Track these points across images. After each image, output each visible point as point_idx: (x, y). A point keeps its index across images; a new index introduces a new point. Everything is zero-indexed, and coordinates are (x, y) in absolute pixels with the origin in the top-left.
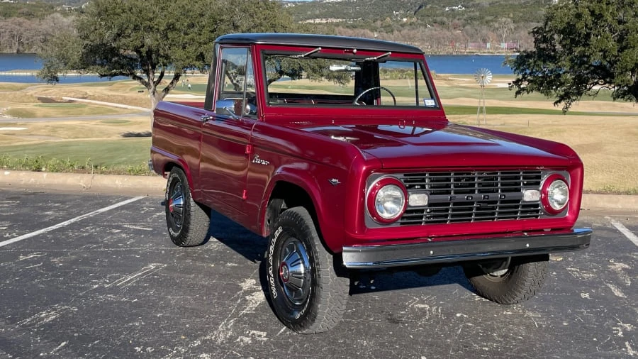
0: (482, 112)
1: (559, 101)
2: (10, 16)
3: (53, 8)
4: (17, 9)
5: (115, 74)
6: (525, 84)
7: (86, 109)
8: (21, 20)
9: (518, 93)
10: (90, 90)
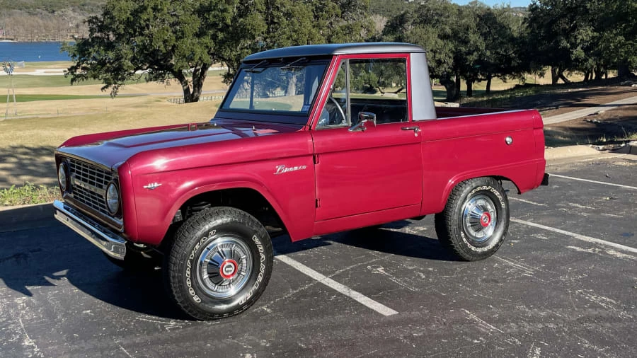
0: (11, 101)
1: (106, 87)
6: (79, 72)
9: (73, 80)
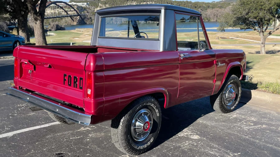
2: (214, 8)
3: (229, 4)
4: (217, 5)
5: (247, 28)
7: (237, 42)
8: (218, 9)
10: (240, 34)
